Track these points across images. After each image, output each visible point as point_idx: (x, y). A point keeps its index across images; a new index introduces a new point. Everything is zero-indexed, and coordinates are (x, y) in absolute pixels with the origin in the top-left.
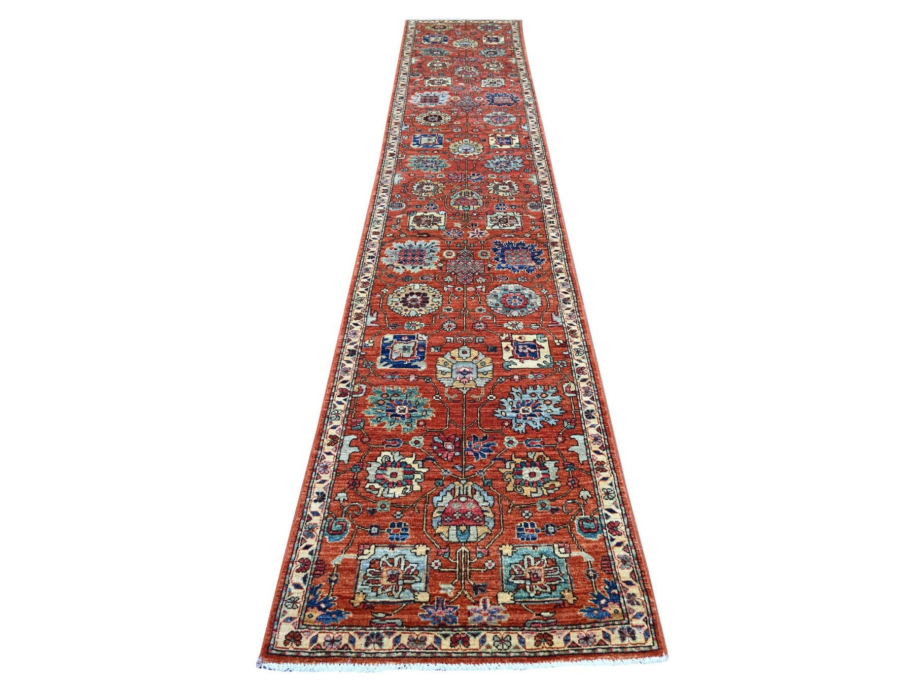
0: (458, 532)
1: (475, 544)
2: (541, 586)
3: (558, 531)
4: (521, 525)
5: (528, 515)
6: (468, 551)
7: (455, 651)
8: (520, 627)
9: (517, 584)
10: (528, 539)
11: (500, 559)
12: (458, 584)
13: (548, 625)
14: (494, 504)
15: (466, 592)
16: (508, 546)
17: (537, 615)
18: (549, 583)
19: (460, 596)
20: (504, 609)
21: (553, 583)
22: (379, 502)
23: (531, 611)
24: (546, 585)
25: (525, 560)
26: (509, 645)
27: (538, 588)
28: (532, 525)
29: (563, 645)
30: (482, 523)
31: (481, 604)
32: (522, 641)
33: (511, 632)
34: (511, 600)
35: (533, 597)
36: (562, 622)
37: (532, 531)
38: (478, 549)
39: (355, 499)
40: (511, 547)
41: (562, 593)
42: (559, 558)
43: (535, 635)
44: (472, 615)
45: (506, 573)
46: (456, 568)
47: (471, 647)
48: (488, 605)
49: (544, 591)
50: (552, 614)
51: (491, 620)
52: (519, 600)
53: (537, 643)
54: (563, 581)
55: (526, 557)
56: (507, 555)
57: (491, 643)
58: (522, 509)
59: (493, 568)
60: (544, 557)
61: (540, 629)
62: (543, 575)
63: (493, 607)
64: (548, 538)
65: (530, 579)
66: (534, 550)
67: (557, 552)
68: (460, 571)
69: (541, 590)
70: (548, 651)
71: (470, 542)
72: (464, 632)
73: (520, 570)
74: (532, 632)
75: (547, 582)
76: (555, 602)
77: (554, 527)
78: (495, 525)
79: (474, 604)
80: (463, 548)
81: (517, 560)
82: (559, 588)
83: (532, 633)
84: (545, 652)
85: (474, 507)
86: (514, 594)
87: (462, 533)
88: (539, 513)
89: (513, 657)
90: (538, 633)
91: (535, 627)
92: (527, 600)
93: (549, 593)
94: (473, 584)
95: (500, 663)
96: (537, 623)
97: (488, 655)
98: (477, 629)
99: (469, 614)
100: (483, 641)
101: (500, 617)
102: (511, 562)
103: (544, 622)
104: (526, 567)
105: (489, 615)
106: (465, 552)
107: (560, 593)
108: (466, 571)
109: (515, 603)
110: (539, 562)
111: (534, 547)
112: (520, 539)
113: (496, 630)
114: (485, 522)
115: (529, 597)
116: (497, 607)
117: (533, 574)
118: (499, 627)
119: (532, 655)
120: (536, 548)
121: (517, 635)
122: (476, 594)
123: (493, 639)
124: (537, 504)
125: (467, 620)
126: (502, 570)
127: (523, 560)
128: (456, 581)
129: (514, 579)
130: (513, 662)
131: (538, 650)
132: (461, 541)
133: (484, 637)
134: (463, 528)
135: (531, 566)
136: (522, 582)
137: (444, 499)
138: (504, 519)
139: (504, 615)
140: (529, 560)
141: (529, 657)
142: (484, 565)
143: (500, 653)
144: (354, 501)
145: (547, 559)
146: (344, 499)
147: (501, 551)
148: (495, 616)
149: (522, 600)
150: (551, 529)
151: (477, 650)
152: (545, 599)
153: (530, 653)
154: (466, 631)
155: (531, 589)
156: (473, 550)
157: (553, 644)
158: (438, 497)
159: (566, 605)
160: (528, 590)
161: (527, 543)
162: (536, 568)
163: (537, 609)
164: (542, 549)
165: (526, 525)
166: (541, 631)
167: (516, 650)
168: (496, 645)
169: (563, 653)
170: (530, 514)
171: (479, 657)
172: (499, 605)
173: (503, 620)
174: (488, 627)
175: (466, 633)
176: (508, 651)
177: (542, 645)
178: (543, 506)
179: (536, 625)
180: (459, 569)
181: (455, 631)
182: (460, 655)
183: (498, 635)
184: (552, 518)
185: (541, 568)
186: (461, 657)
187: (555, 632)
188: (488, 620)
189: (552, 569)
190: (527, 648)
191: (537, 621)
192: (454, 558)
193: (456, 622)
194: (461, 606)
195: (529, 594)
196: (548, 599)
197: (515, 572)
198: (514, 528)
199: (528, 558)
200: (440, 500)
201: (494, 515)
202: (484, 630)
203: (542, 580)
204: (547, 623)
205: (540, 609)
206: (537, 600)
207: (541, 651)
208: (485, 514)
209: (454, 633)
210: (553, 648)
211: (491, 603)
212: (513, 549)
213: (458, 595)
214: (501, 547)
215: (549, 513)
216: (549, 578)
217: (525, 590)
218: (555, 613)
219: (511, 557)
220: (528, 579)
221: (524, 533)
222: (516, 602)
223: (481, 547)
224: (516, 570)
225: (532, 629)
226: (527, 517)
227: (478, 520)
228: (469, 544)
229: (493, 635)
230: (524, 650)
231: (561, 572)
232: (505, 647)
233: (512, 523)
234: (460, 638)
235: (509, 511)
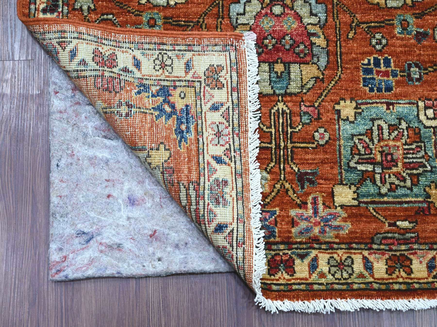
0: (272, 75)
1: (299, 99)
2: (397, 175)
3: (425, 78)
4: (369, 64)
5: (380, 43)
6: (288, 111)
7: (275, 282)
8: (366, 244)
9: (363, 171)
10: (379, 90)
11: (337, 127)
12: (274, 170)
13: (406, 242)
14: (326, 20)
15: (287, 185)
16: (348, 102)
17: (390, 225)
18: (409, 172)
19: (279, 191)
20: (344, 214)
21: (415, 172)
22: (144, 14)
23: (382, 218)
24: (404, 175)
25: (375, 128)
26: (350, 272)
27: (393, 179)
28: (387, 63)
29: (425, 274)
30: (308, 59)
31: (310, 206)
32: (368, 265)
33: (353, 251)
34: (354, 199)
35: (386, 195)
36: (425, 238)
37: (386, 74)
38: (303, 108)
39: (106, 7)
40: (354, 104)
41: (427, 189)
42: (425, 127)
43: (387, 256)
44: (298, 224)
45: (346, 152)
46: (271, 143)
47: (297, 275)
48: (321, 207)
49: (402, 184)
50: (411, 225)
51: (325, 232)
52: (365, 200)
53: (390, 270)
54: (429, 168)
55: (376, 123)
56: (347, 119)
57: (325, 269)
58: (372, 30)
59: (327, 142)
60: (404, 125)
61: (394, 248)
62: (401, 157)
63: (328, 211)
64: (410, 89)
65: (380, 164)
66: (388, 111)
67: (422, 117)
68: (278, 146)
69: (397, 182)
70: (405, 283)
71: (291, 94)
72: (286, 251)
73: (367, 147)
74: (382, 252)
75: (407, 169)
76: (416, 205)
77: (420, 69)
78: (328, 62)
79: (300, 207)
80: (281, 106)
81: (362, 129)
82: (422, 180)
83: (383, 254)
84: (400, 283)
85: (294, 26)
86: (358, 189)
87: (278, 77)
88: (398, 39)
89: (356, 290)
90: (391, 253)
91: (387, 245)
92: (377, 199)
93: (408, 189)
94: (296, 169)
95: (339, 300)
96: (391, 238)
97: (321, 287)
98: (304, 246)
99: (293, 223)
100: (313, 266)
101: (338, 228)
102: (354, 132)
103: (400, 237)
104: (376, 141)
105: (322, 224)
106: (284, 112)
107: (425, 190)
108: (286, 147)
109: (358, 206)
110: (396, 132)
111: (388, 104)
112: (367, 89)
113: (332, 248)
114: (313, 56)
115: (380, 195)
116: (333, 211)
117: (387, 155)
118: (337, 243)
119: (383, 287)
120: (391, 107)
121: (361, 256)
122: (303, 188)
123: (329, 263)
124: (395, 22)
125: (290, 232)
126: (340, 146)
127: (371, 129)
128: (272, 164)
129: (357, 163)
130: (357, 298)
131: (391, 281)
132: (277, 92)
133: (315, 259)
134: (279, 68)
135: (383, 139)
136: (370, 168)
137: (247, 9)
138: (343, 50)
139: (343, 224)
140: (380, 128)
141: (379, 290)
142: (313, 136)
143: (338, 284)
144: (105, 11)
145: (407, 128)
146: (89, 8)
147: (339, 112)
148: (330, 226)
149: (369, 200)
150: (415, 72)
151: (306, 279)
152: (404, 199)
153: (380, 284)
154: (289, 250)
155: (384, 182)
156: (296, 109)
157: (412, 272)
158: (237, 5)
159: (432, 212)
160: (378, 183)
161: (378, 98)
162: (391, 143)
163: (390, 215)
164: (400, 110)
165: (377, 63)
166: (396, 251)
167: (360, 280)
168: (332, 272)
169: (426, 286)
170: (384, 41)
171: (310, 291)
172: (336, 207)
173: (341, 232)
174: (321, 244)
175: (289, 252)
176: (349, 281)
177: (397, 273)
178: (405, 26)
179: (390, 241)
180: (276, 145)
181: (274, 250)
182: (282, 287)
183: (335, 256)
184: (418, 52)
185: (398, 144)
186: (284, 291)
187: (416, 253)
188: (320, 232)
189: (414, 146)
190: (376, 276)
191: (390, 235)
192: (268, 123)
193: (274, 236)
194: (281, 210)
195: (379, 189)
196: (408, 199)
197: (359, 150)
198: (357, 68)
199: (379, 125)
200: (242, 11)
201: (328, 41)
202: (314, 249)
203: (400, 164)
204: (405, 239)
205: (395, 216)
206: (391, 199)
207: (396, 283)
208: (313, 39)
209: (273, 253)
210: (411, 279)
211: (324, 204)
212: (356, 108)
213: (275, 190)
214: (339, 104)
215: (412, 41)
216: (410, 163)
217: (374, 182)
218: (417, 224)
219: (353, 122)
220: (378, 163)
221: (373, 79)
222: (360, 202)
223: (308, 104)
224: (360, 147)
225: (382, 247)
226: (378, 47)
227: (302, 51)
228: (289, 99)
229: (328, 256)
230: (371, 280)
231: (426, 153)
232: (345, 275)
233: (354, 59)
234: (282, 261)
235: (351, 35)
